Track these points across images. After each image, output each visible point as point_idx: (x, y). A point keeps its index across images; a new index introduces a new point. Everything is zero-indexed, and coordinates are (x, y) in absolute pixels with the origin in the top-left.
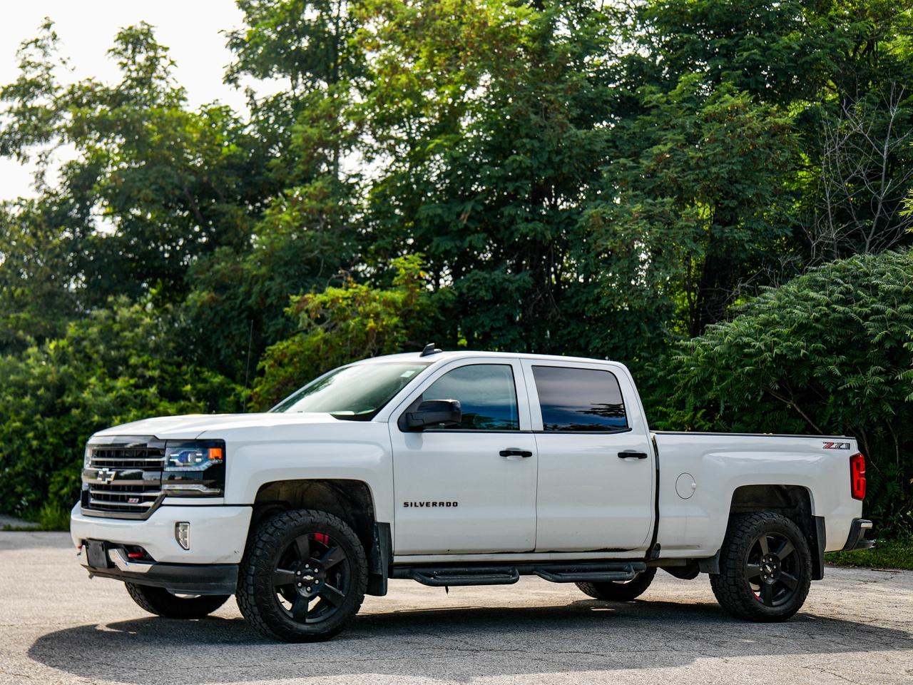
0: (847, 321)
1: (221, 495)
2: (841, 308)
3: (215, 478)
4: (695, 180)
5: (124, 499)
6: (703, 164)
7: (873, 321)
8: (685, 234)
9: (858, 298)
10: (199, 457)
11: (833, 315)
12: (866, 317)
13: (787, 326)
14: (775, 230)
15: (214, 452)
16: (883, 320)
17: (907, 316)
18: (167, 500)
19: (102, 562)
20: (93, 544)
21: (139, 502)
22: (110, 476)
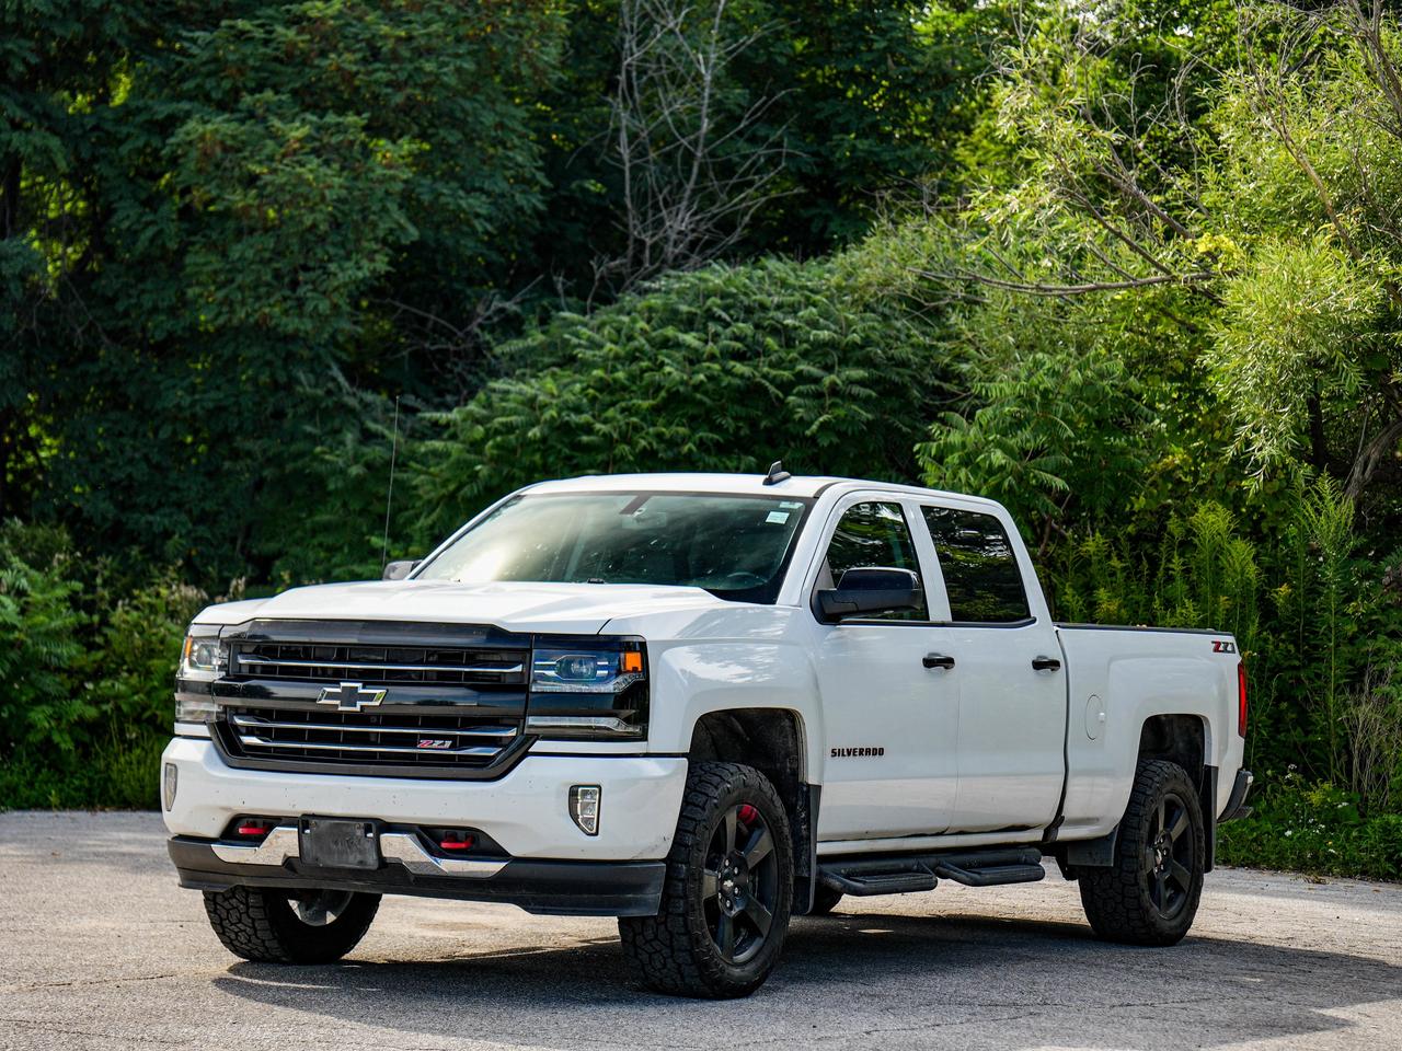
0: (751, 391)
1: (644, 737)
2: (739, 368)
3: (634, 703)
4: (388, 85)
5: (411, 741)
6: (405, 52)
7: (800, 394)
8: (387, 193)
9: (767, 352)
10: (603, 667)
11: (726, 380)
12: (786, 387)
13: (645, 396)
14: (518, 196)
15: (632, 660)
16: (819, 395)
17: (856, 389)
18: (539, 746)
19: (359, 857)
20: (332, 826)
21: (451, 748)
22: (371, 697)
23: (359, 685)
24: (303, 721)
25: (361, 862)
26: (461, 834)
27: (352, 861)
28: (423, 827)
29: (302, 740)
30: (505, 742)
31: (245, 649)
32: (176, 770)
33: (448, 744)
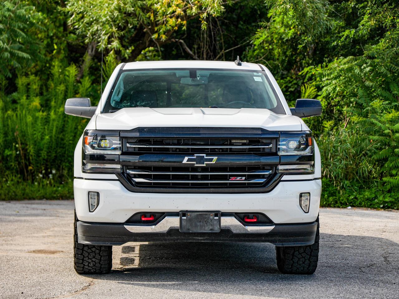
18: (285, 178)
19: (211, 228)
20: (198, 215)
21: (245, 180)
22: (211, 160)
23: (205, 155)
24: (169, 171)
25: (211, 230)
26: (251, 215)
27: (207, 229)
28: (236, 213)
29: (169, 179)
30: (266, 176)
31: (130, 141)
32: (98, 194)
33: (244, 178)
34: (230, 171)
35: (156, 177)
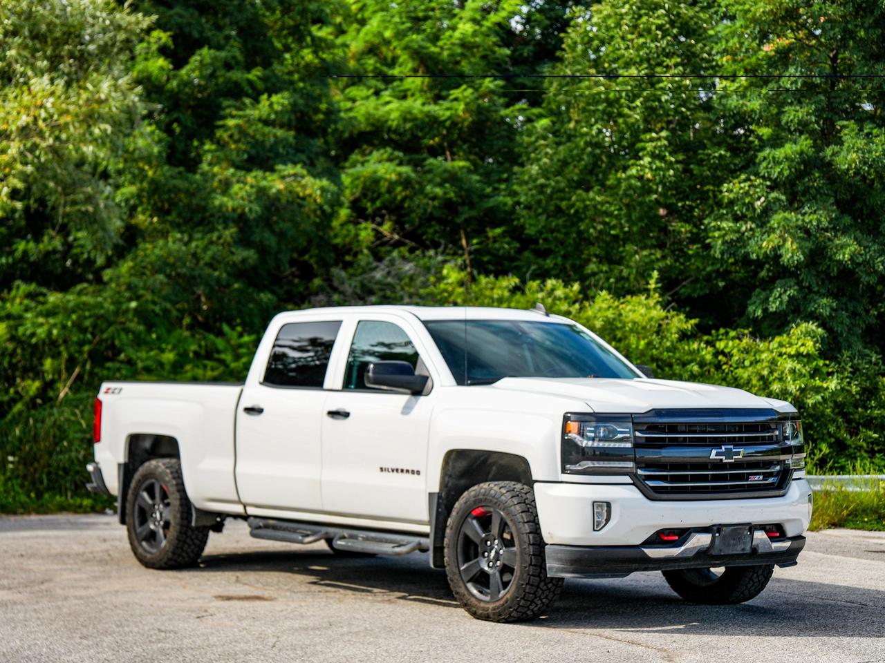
5: (746, 477)
18: (795, 475)
20: (733, 530)
21: (763, 480)
23: (732, 446)
24: (687, 470)
25: (743, 549)
27: (739, 549)
29: (687, 481)
31: (640, 427)
32: (609, 505)
33: (761, 477)
34: (748, 468)
35: (674, 479)
